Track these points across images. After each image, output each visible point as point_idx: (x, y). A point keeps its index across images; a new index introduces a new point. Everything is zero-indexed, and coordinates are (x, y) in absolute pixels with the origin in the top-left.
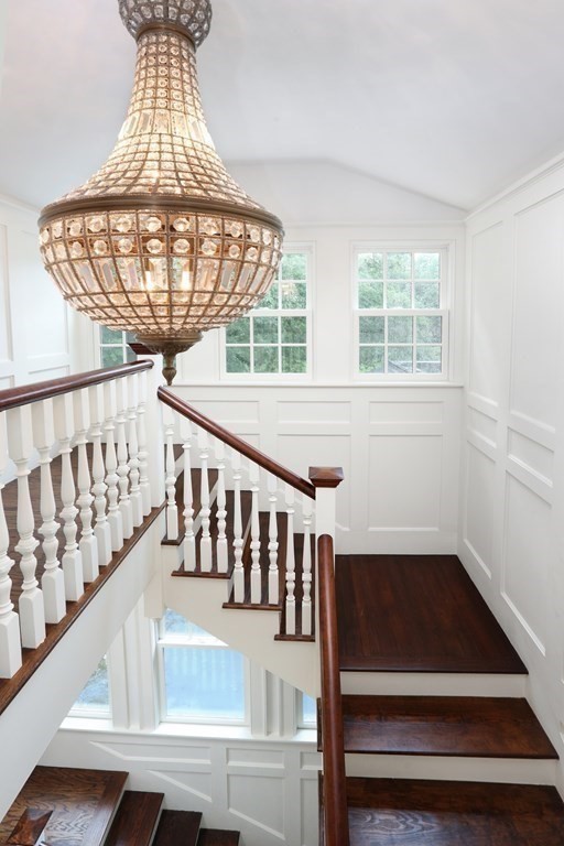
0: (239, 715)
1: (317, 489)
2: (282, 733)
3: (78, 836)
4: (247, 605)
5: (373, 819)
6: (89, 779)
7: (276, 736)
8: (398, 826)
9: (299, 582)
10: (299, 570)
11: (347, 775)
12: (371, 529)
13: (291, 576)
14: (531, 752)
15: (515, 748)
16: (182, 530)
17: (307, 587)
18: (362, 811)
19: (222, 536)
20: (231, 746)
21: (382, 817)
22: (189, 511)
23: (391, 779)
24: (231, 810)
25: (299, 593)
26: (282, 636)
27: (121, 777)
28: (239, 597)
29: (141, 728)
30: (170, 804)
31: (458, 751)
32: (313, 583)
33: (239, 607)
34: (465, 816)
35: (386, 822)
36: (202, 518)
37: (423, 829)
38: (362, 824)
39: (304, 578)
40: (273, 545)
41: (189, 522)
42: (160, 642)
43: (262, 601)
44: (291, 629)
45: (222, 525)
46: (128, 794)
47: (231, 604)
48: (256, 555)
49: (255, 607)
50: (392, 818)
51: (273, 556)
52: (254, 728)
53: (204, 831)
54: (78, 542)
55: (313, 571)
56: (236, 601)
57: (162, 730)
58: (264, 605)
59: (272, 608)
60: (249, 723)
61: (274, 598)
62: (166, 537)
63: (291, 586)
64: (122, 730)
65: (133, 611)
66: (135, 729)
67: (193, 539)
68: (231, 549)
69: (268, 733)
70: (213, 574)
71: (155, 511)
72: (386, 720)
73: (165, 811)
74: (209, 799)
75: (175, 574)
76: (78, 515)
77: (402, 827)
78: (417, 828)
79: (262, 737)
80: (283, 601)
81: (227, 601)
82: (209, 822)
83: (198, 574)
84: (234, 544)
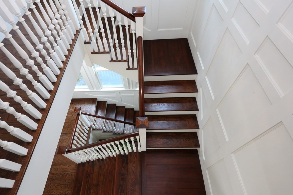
0: (122, 85)
1: (136, 18)
2: (133, 88)
3: (90, 110)
4: (117, 61)
5: (152, 105)
6: (88, 100)
7: (131, 89)
8: (157, 106)
9: (132, 53)
10: (132, 49)
11: (145, 98)
12: (159, 30)
13: (129, 51)
14: (192, 91)
15: (188, 91)
16: (90, 38)
17: (135, 54)
18: (150, 104)
19: (104, 39)
20: (120, 92)
21: (154, 105)
22: (90, 30)
23: (157, 98)
24: (123, 103)
25: (132, 56)
26: (129, 68)
27: (96, 99)
28: (114, 59)
29: (97, 90)
30: (108, 102)
31: (174, 92)
32: (136, 53)
33: (115, 61)
34: (173, 104)
35: (155, 105)
36: (95, 32)
37: (163, 106)
38: (150, 106)
39: (133, 52)
40: (123, 41)
41: (91, 34)
42: (95, 70)
43: (122, 59)
44: (131, 66)
45: (103, 35)
46: (98, 102)
47: (112, 61)
48: (117, 45)
49: (119, 61)
50: (157, 105)
51: (123, 45)
52: (125, 88)
53: (117, 107)
54: (59, 37)
55: (136, 49)
56: (113, 60)
57: (102, 90)
58: (122, 60)
59: (125, 61)
60: (124, 87)
61: (125, 58)
62: (85, 41)
63: (130, 54)
64: (92, 90)
65: (82, 66)
66: (95, 90)
67: (95, 41)
68: (109, 44)
69: (129, 89)
70: (104, 52)
71: (78, 31)
72: (157, 87)
73: (108, 104)
74: (117, 101)
75: (92, 53)
76: (58, 22)
77: (158, 106)
78: (162, 106)
79: (128, 89)
80: (128, 59)
81: (111, 60)
82: (118, 105)
83: (99, 52)
84: (109, 42)
